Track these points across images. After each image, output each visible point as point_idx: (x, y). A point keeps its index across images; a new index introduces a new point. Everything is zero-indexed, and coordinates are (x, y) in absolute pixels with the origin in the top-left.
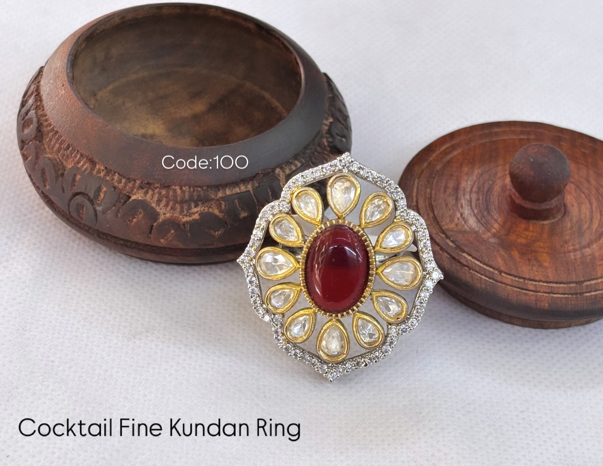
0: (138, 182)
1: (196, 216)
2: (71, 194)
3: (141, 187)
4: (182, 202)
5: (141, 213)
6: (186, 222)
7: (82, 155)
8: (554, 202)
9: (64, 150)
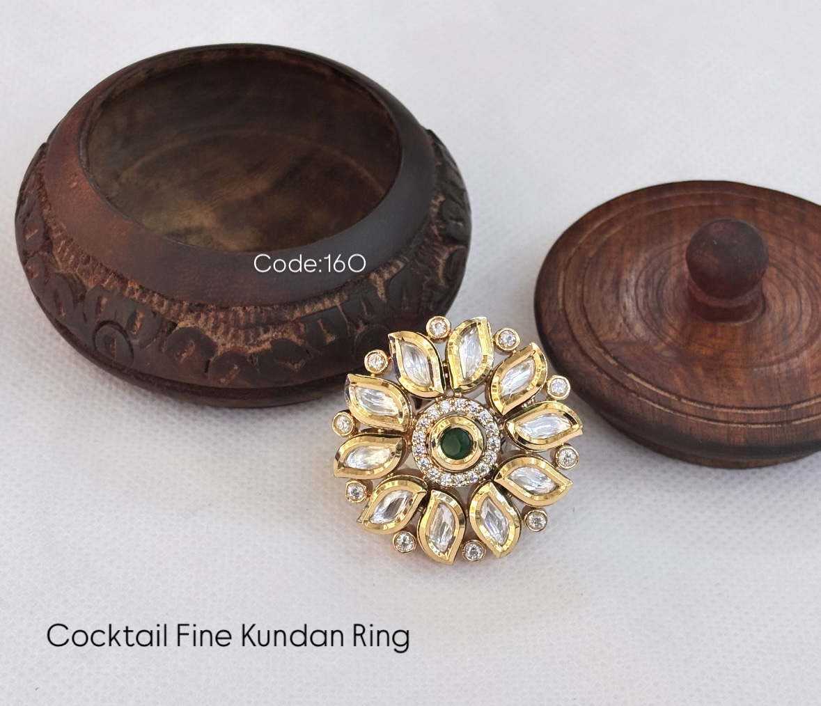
0: (186, 304)
1: (267, 346)
2: (96, 324)
3: (190, 311)
4: (247, 327)
5: (192, 345)
6: (254, 353)
7: (107, 270)
8: (748, 298)
9: (83, 264)
